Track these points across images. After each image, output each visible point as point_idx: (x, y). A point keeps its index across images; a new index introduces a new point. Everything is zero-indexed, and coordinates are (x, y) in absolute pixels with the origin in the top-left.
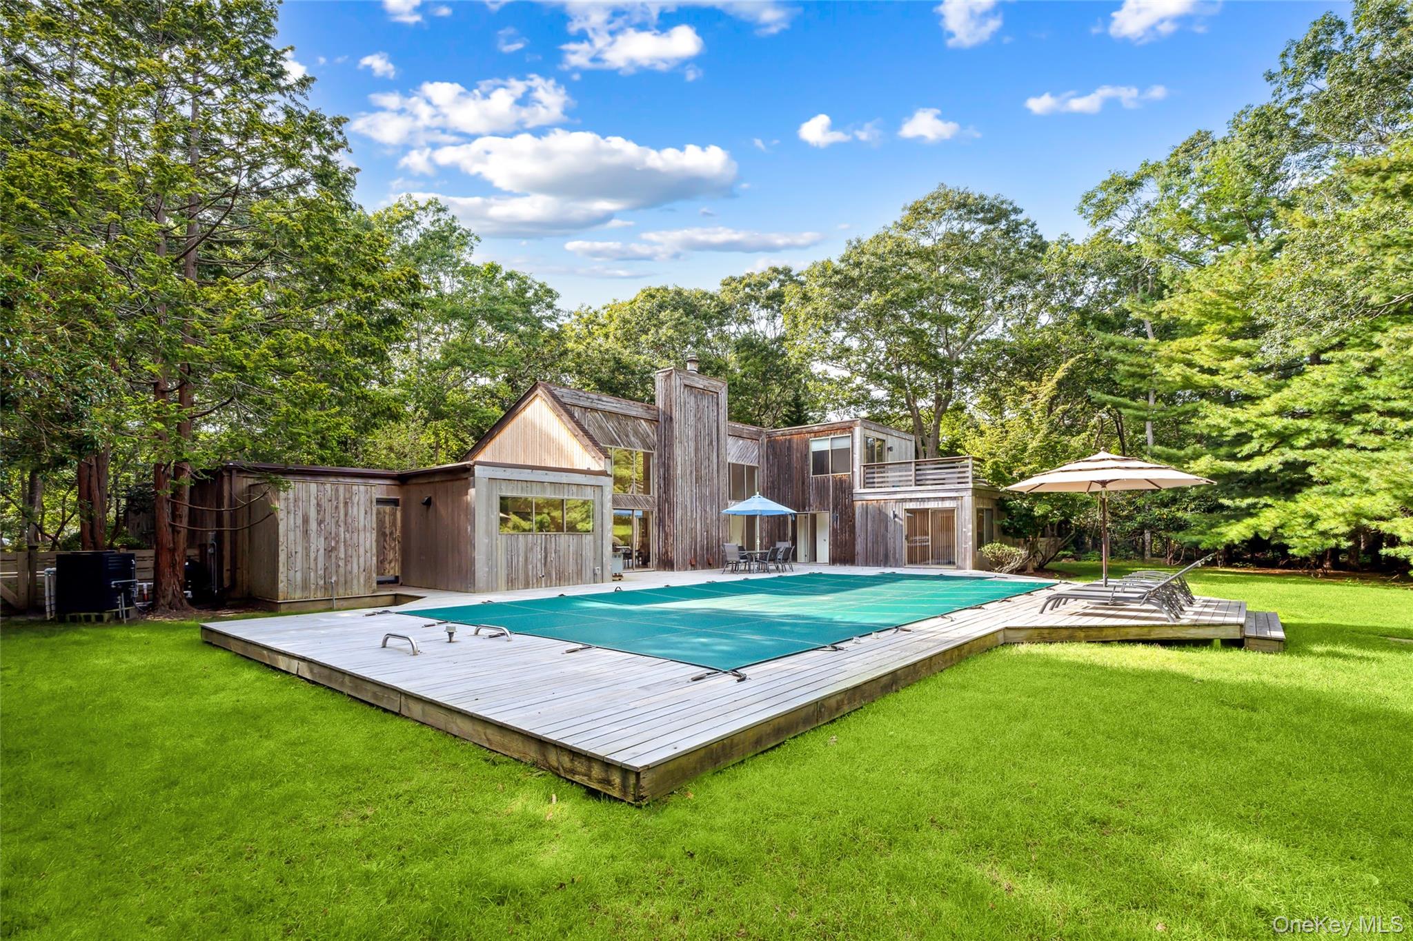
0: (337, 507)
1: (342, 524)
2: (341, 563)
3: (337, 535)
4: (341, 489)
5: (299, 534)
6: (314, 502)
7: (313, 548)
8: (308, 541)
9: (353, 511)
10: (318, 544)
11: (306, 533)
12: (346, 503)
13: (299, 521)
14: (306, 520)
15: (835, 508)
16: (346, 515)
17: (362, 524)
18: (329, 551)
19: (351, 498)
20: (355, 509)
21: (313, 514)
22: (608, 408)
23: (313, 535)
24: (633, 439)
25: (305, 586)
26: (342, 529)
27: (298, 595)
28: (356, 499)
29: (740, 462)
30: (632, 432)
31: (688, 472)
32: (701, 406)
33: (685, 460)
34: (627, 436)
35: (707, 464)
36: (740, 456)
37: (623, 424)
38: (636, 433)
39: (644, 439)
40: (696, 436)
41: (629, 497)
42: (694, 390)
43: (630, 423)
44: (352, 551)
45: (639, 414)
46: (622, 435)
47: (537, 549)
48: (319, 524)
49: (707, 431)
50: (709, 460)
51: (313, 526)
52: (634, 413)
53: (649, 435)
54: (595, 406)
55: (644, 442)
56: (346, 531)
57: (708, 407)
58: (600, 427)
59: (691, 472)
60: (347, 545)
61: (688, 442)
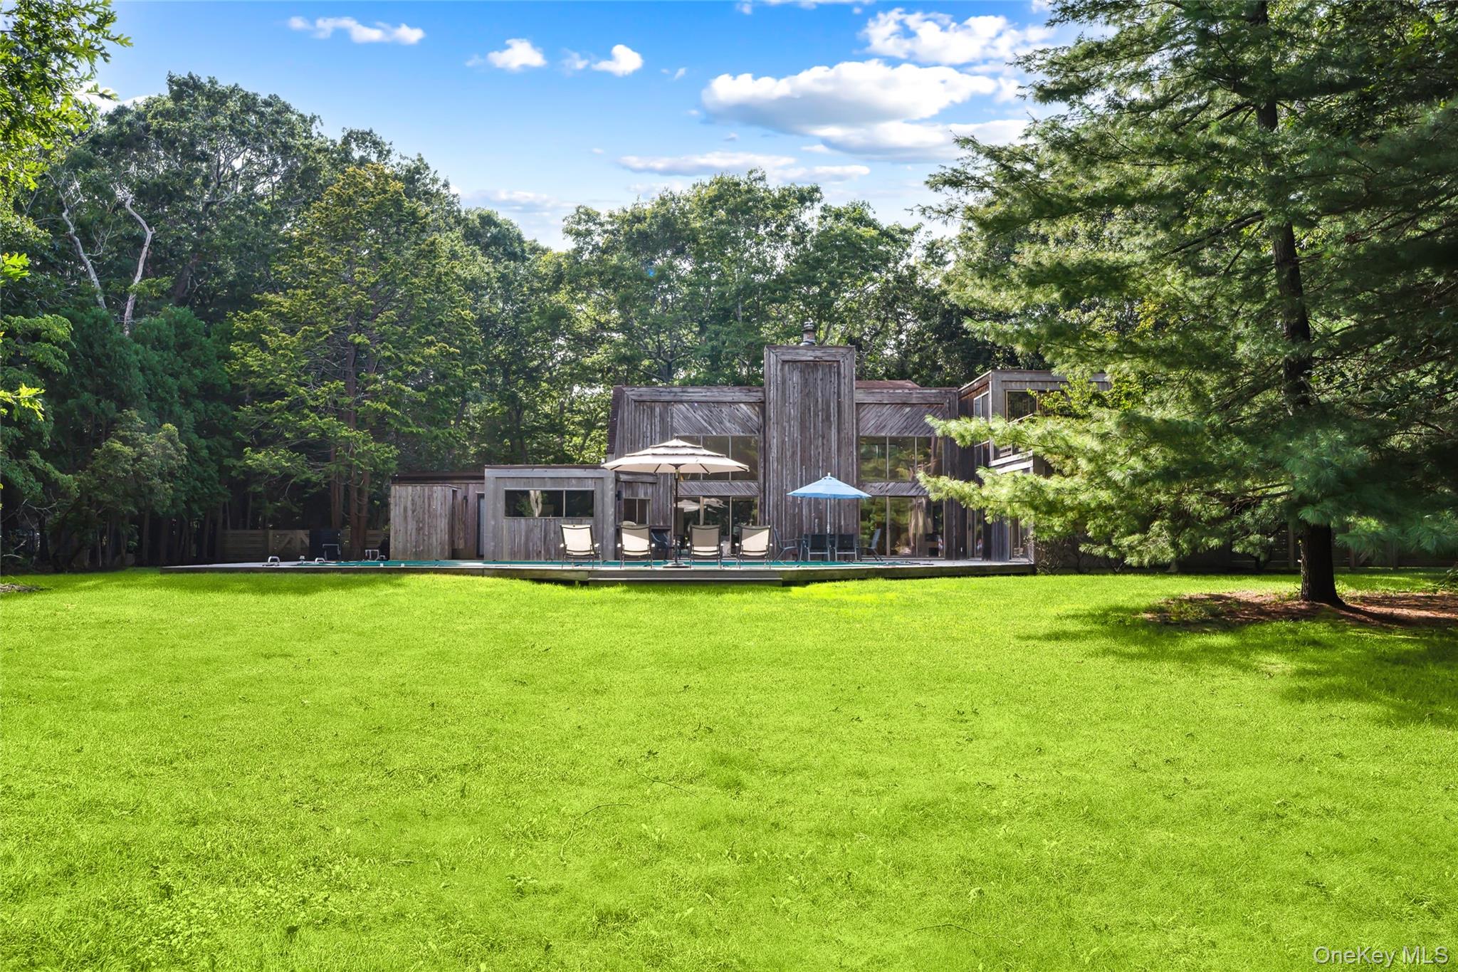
0: (424, 501)
1: (426, 512)
2: (426, 538)
3: (424, 519)
4: (426, 489)
6: (410, 498)
7: (409, 528)
8: (407, 523)
9: (434, 504)
10: (412, 525)
11: (406, 518)
12: (429, 498)
13: (402, 510)
14: (405, 509)
16: (429, 506)
17: (439, 512)
18: (419, 530)
19: (432, 494)
20: (435, 502)
21: (409, 506)
23: (409, 519)
24: (728, 424)
26: (426, 517)
28: (435, 495)
29: (906, 435)
30: (727, 418)
31: (789, 454)
32: (811, 380)
33: (783, 442)
34: (721, 423)
35: (820, 444)
36: (905, 427)
37: (715, 411)
38: (733, 419)
39: (744, 423)
40: (803, 414)
41: (723, 484)
42: (799, 364)
43: (725, 409)
44: (432, 531)
45: (736, 399)
46: (713, 422)
47: (537, 531)
48: (413, 512)
49: (820, 407)
50: (823, 438)
51: (410, 513)
52: (729, 399)
53: (751, 418)
54: (679, 398)
55: (744, 427)
56: (429, 516)
57: (822, 380)
58: (686, 418)
59: (794, 453)
60: (429, 527)
61: (789, 422)
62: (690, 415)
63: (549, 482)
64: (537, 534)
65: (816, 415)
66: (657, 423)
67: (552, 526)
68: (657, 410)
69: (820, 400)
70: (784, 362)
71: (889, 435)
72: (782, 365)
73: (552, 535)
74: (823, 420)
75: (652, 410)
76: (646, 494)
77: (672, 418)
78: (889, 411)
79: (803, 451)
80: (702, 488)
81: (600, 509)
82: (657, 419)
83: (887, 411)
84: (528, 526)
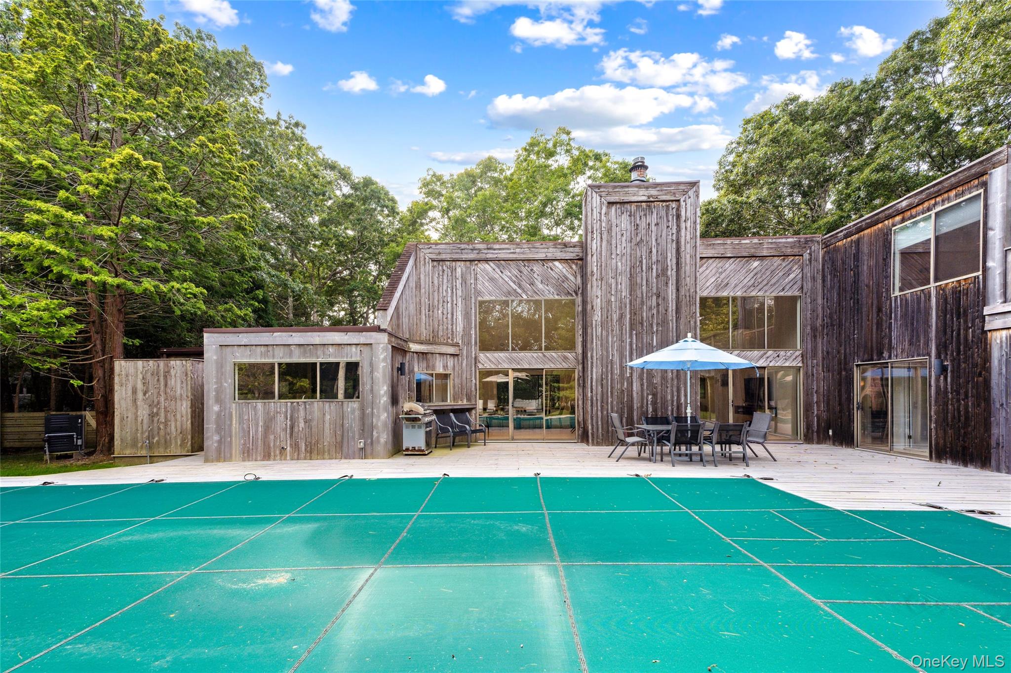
0: (158, 380)
1: (162, 394)
2: (162, 426)
3: (158, 403)
4: (162, 366)
5: (130, 402)
6: (140, 376)
7: (140, 413)
8: (136, 408)
9: (172, 382)
10: (143, 412)
11: (135, 401)
12: (165, 377)
13: (130, 392)
14: (134, 391)
15: (942, 348)
16: (166, 385)
17: (179, 392)
18: (152, 416)
19: (168, 372)
20: (173, 381)
21: (140, 386)
22: (502, 255)
23: (140, 403)
24: (540, 286)
25: (134, 444)
26: (162, 399)
27: (128, 452)
28: (173, 372)
29: (753, 294)
30: (539, 278)
31: (615, 317)
32: (643, 225)
33: (609, 302)
34: (532, 284)
35: (654, 303)
36: (753, 285)
37: (525, 271)
38: (546, 280)
39: (560, 284)
40: (632, 267)
41: (535, 355)
42: (628, 206)
43: (537, 268)
44: (170, 416)
45: (550, 256)
46: (523, 283)
47: (280, 418)
48: (145, 394)
49: (654, 258)
50: (658, 296)
51: (140, 395)
52: (541, 256)
53: (567, 279)
54: (483, 256)
55: (559, 289)
56: (166, 399)
57: (657, 224)
58: (492, 279)
59: (621, 316)
60: (166, 411)
61: (615, 278)
62: (497, 276)
63: (296, 351)
64: (281, 422)
65: (650, 268)
66: (459, 286)
67: (302, 413)
68: (459, 270)
69: (654, 250)
70: (611, 204)
71: (732, 294)
72: (608, 207)
73: (302, 425)
74: (658, 276)
75: (453, 270)
76: (445, 367)
77: (476, 279)
78: (733, 266)
79: (633, 313)
80: (511, 360)
81: (368, 387)
82: (459, 282)
83: (730, 265)
84: (267, 413)
